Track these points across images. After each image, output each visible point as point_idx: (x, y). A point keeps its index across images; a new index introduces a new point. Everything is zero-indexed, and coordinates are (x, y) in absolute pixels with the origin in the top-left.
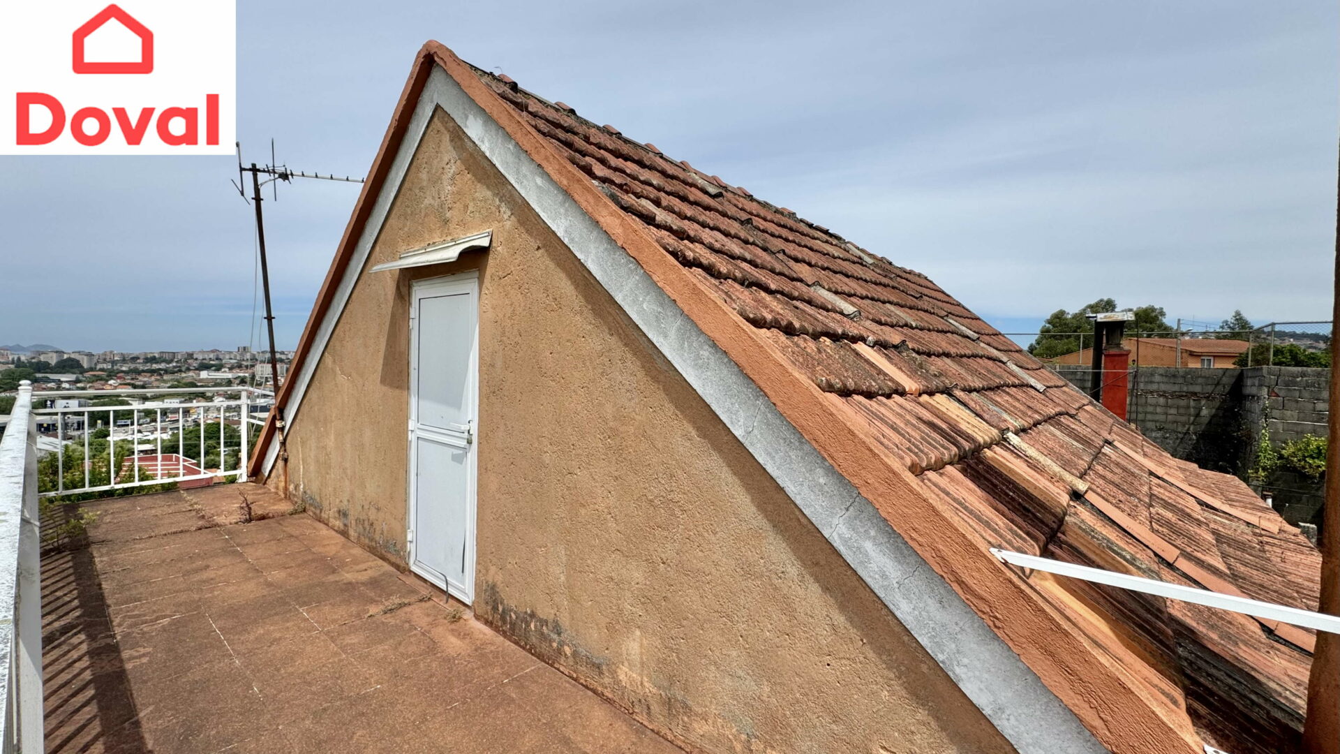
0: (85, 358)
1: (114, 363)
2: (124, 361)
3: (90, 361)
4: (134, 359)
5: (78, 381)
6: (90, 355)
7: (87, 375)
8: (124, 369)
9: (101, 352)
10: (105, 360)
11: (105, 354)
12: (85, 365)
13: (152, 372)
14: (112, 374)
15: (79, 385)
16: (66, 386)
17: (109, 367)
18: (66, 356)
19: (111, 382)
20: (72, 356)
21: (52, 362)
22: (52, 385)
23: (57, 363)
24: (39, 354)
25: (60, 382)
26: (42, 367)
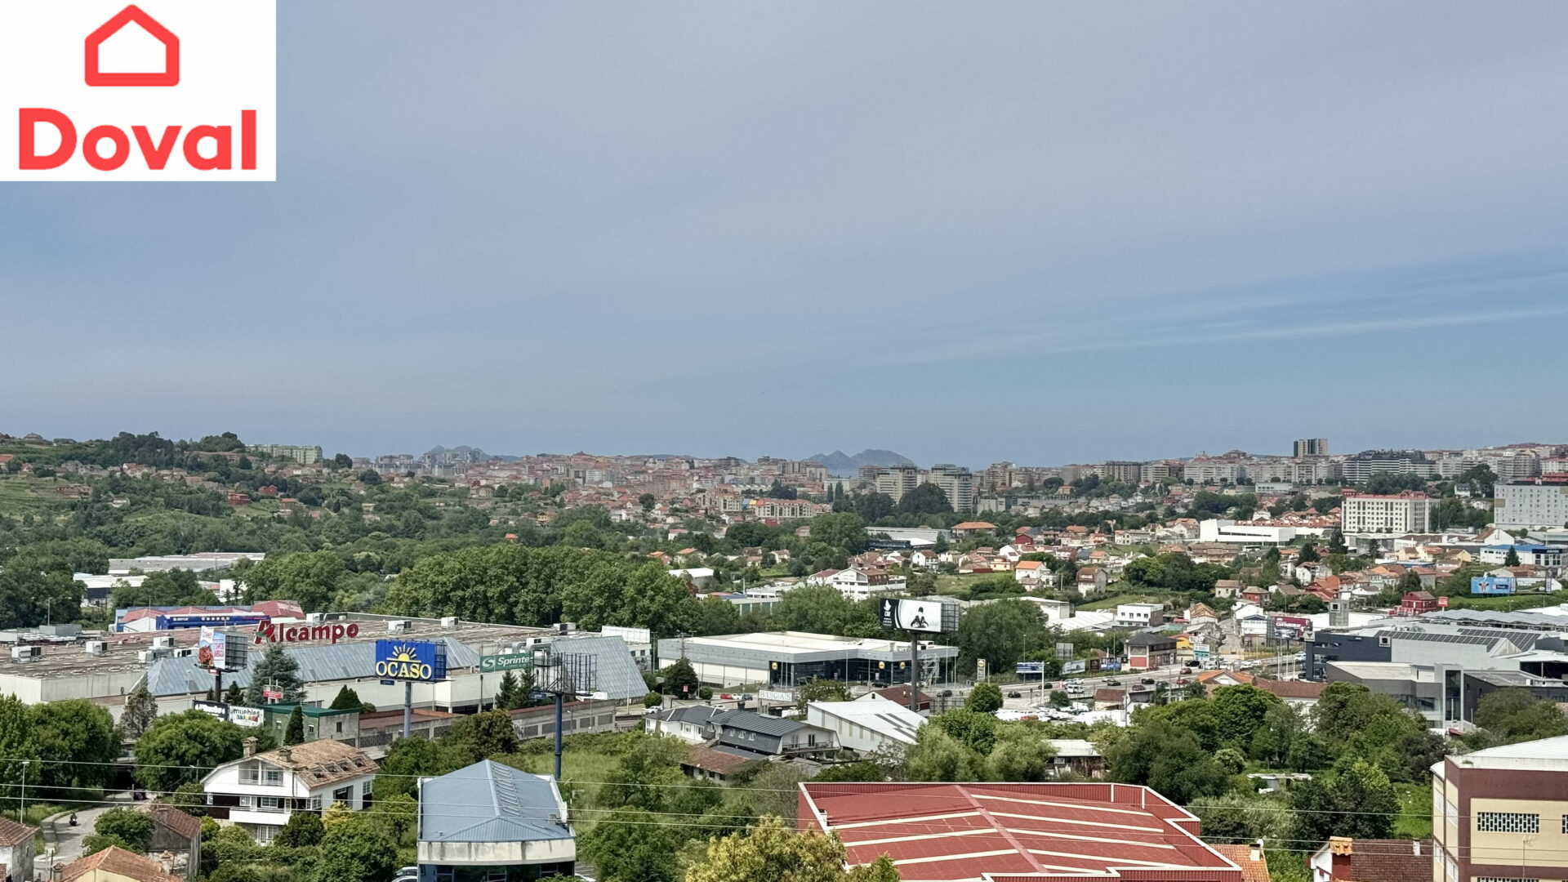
0: (956, 482)
1: (1011, 497)
2: (1031, 490)
3: (965, 489)
4: (1054, 483)
5: (941, 547)
6: (964, 475)
7: (961, 529)
8: (1032, 513)
9: (986, 467)
10: (993, 487)
11: (992, 473)
12: (956, 504)
13: (1092, 522)
14: (1007, 529)
15: (943, 558)
16: (919, 559)
17: (1002, 508)
18: (920, 480)
19: (1005, 551)
20: (935, 479)
21: (897, 495)
22: (894, 557)
23: (906, 497)
24: (874, 473)
25: (907, 548)
26: (878, 509)
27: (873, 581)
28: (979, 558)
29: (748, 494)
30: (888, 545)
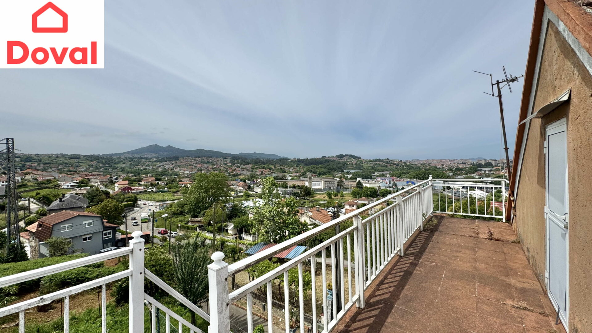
0: (494, 162)
3: (495, 163)
5: (491, 171)
6: (495, 161)
7: (494, 168)
9: (499, 159)
10: (500, 162)
12: (494, 165)
14: (503, 168)
15: (492, 172)
16: (487, 172)
17: (503, 165)
18: (487, 161)
19: (503, 171)
20: (490, 161)
21: (483, 164)
22: (483, 172)
23: (485, 164)
24: (479, 161)
25: (485, 171)
26: (480, 165)
27: (479, 175)
28: (498, 172)
29: (458, 164)
30: (482, 170)
